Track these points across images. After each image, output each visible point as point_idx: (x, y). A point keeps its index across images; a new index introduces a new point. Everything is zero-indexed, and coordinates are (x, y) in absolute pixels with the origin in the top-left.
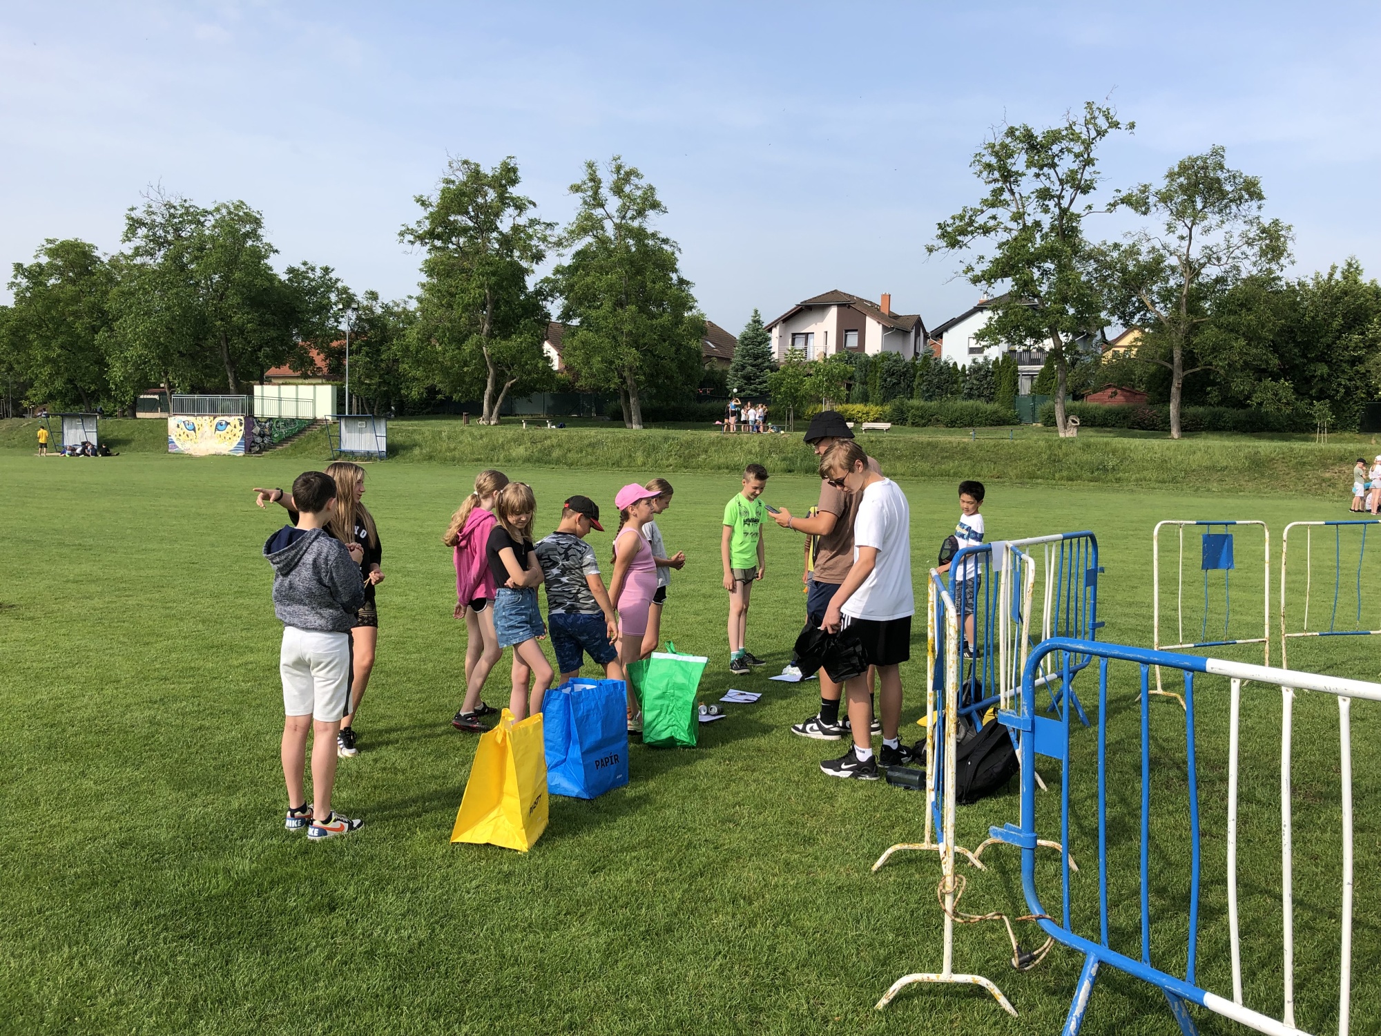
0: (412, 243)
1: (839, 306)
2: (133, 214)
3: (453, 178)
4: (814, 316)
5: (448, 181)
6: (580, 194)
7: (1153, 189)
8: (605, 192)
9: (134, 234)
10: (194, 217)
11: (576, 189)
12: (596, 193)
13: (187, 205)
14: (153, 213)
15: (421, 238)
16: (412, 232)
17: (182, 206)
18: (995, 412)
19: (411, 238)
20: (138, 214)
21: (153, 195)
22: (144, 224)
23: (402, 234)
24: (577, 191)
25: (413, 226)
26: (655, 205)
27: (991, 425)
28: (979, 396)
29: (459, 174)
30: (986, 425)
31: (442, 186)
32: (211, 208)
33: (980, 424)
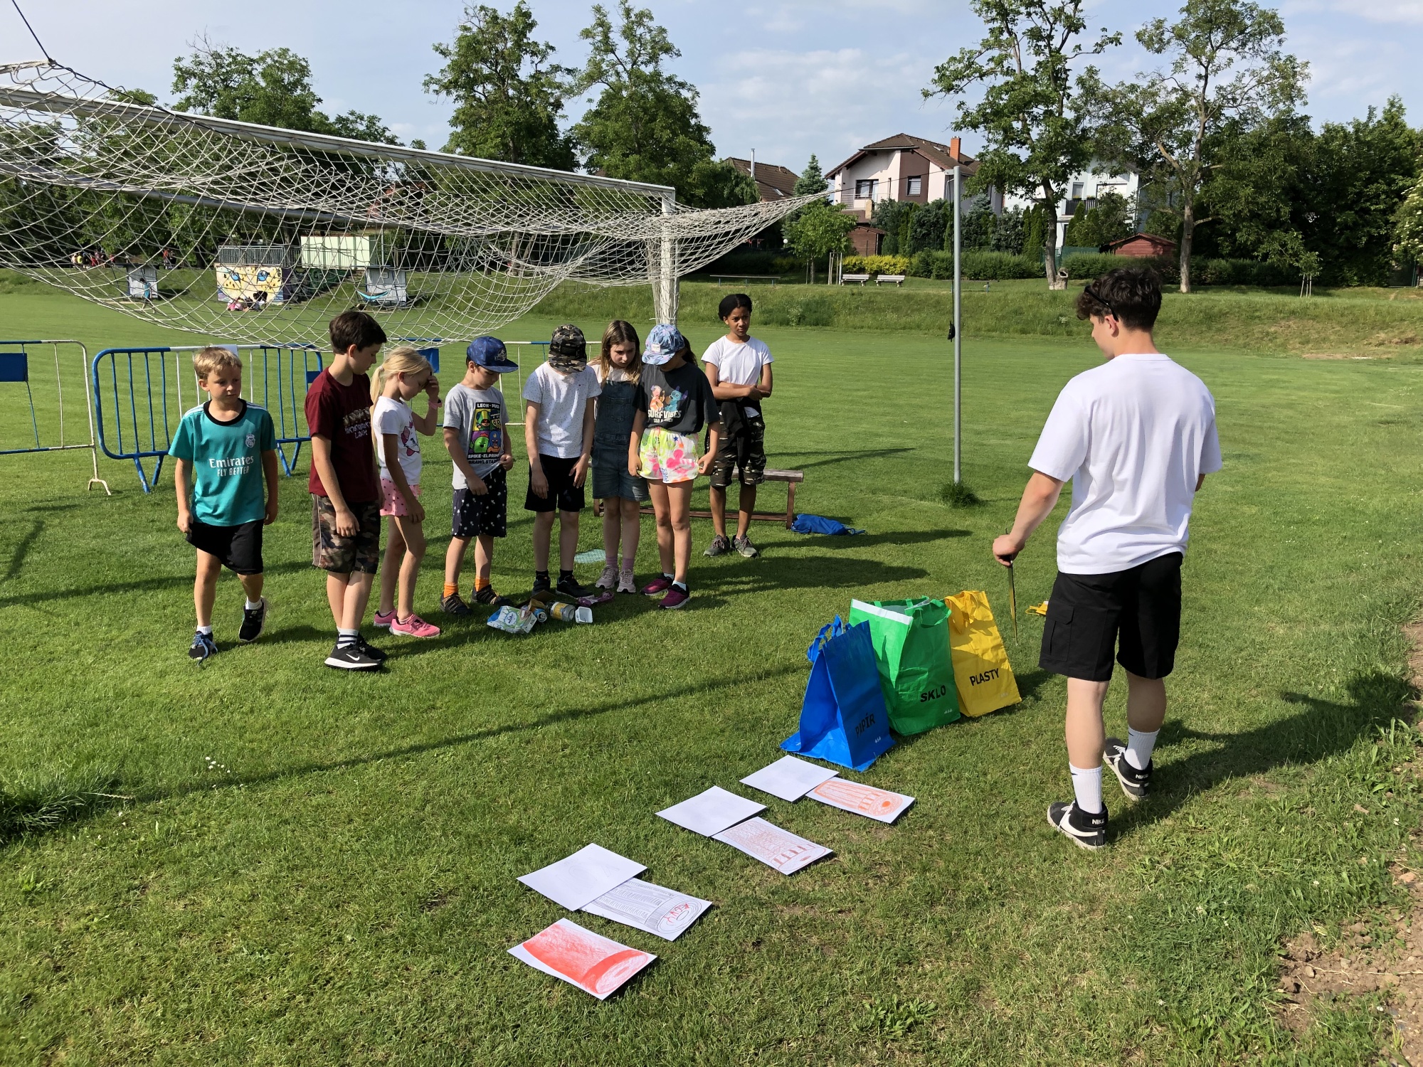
0: (437, 92)
1: (903, 151)
2: (181, 65)
3: (469, 25)
4: (879, 162)
5: (466, 29)
6: (590, 40)
7: (1167, 25)
8: (616, 37)
9: (185, 86)
10: (243, 65)
11: (587, 34)
12: (606, 37)
13: (233, 54)
14: (201, 63)
15: (447, 88)
16: (437, 82)
17: (230, 55)
18: (1018, 265)
19: (436, 87)
20: (187, 64)
21: (201, 45)
22: (194, 75)
23: (426, 84)
24: (587, 37)
25: (437, 75)
26: (668, 49)
27: (1014, 278)
28: (1007, 248)
29: (475, 21)
30: (1009, 278)
31: (459, 33)
32: (255, 57)
33: (1004, 277)
